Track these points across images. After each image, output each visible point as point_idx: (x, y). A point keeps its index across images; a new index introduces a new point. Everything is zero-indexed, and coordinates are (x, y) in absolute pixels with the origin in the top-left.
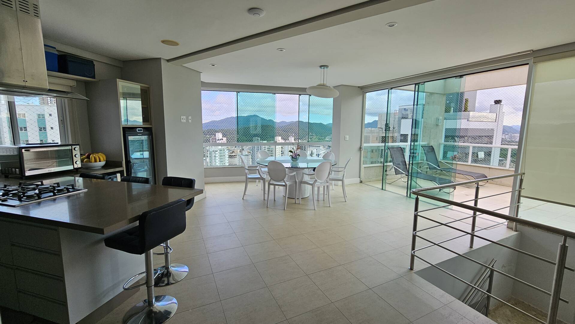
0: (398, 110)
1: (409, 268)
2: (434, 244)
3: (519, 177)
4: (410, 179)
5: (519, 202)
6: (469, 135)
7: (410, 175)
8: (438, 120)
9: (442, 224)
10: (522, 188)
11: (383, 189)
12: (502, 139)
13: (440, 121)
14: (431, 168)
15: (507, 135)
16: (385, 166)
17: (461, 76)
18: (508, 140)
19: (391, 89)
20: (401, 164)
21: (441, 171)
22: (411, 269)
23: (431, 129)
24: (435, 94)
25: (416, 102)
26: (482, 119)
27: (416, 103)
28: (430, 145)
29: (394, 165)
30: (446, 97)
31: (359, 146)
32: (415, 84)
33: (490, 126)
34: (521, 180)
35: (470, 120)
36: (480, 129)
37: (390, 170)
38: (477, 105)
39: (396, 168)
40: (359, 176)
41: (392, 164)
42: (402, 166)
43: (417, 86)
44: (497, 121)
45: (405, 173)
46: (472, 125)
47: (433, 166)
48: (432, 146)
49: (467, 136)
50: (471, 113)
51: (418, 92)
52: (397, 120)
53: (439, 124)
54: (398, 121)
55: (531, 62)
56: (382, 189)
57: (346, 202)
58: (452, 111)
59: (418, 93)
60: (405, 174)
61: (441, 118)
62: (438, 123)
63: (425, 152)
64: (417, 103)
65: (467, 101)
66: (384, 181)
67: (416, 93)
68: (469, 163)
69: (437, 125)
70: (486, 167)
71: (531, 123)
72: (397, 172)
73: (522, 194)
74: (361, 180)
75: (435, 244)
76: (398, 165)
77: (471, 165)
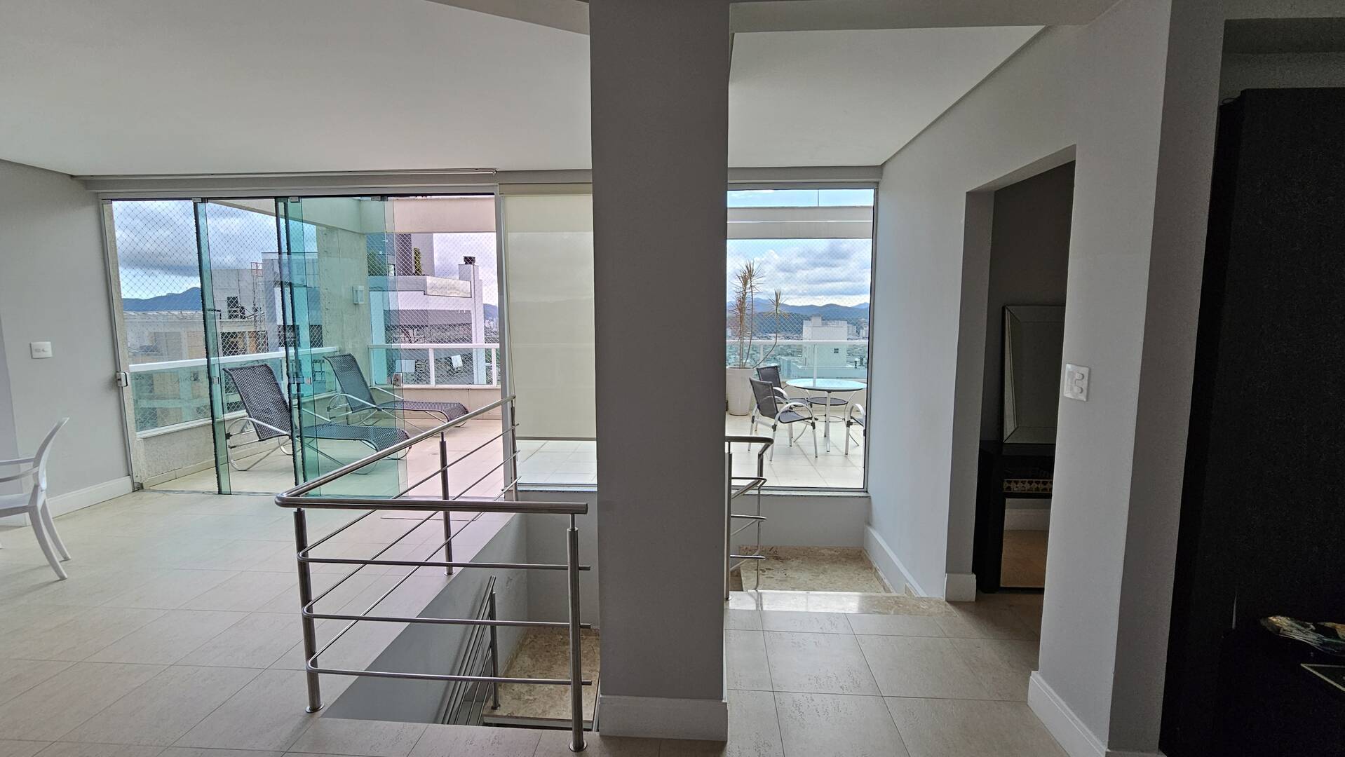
0: (261, 262)
1: (308, 708)
2: (354, 621)
3: (509, 404)
4: (298, 447)
5: (514, 452)
6: (431, 323)
7: (299, 435)
8: (354, 291)
9: (365, 563)
10: (516, 424)
11: (223, 490)
12: (485, 328)
13: (360, 294)
14: (355, 408)
15: (492, 320)
16: (219, 422)
17: (383, 197)
18: (494, 330)
19: (205, 200)
20: (272, 409)
21: (378, 410)
22: (315, 709)
23: (342, 313)
24: (340, 230)
25: (286, 245)
26: (449, 292)
27: (284, 249)
28: (346, 353)
29: (250, 417)
30: (367, 242)
31: (108, 372)
32: (276, 198)
33: (463, 306)
34: (513, 409)
35: (429, 291)
36: (449, 311)
37: (242, 431)
38: (436, 262)
39: (258, 425)
40: (123, 470)
41: (243, 413)
42: (276, 414)
43: (281, 205)
44: (473, 296)
45: (285, 433)
46: (435, 304)
47: (359, 402)
48: (350, 355)
49: (427, 326)
50: (429, 280)
51: (286, 217)
52: (261, 288)
53: (360, 303)
54: (266, 290)
55: (497, 190)
56: (220, 492)
57: (63, 578)
58: (393, 272)
59: (287, 223)
60: (286, 435)
61: (361, 288)
62: (357, 301)
63: (335, 369)
64: (289, 248)
65: (417, 253)
66: (221, 467)
67: (282, 221)
68: (433, 384)
69: (355, 304)
70: (463, 389)
71: (511, 301)
72: (263, 435)
73: (517, 435)
74: (136, 480)
75: (358, 619)
76: (264, 415)
77: (437, 387)
